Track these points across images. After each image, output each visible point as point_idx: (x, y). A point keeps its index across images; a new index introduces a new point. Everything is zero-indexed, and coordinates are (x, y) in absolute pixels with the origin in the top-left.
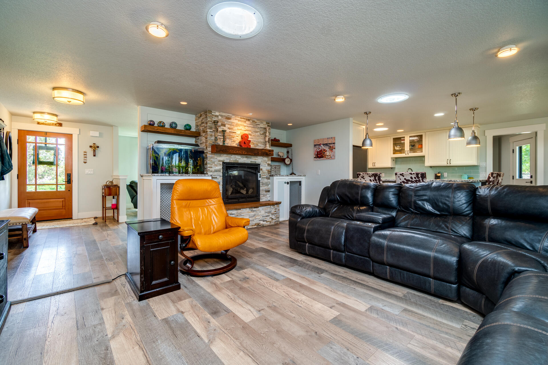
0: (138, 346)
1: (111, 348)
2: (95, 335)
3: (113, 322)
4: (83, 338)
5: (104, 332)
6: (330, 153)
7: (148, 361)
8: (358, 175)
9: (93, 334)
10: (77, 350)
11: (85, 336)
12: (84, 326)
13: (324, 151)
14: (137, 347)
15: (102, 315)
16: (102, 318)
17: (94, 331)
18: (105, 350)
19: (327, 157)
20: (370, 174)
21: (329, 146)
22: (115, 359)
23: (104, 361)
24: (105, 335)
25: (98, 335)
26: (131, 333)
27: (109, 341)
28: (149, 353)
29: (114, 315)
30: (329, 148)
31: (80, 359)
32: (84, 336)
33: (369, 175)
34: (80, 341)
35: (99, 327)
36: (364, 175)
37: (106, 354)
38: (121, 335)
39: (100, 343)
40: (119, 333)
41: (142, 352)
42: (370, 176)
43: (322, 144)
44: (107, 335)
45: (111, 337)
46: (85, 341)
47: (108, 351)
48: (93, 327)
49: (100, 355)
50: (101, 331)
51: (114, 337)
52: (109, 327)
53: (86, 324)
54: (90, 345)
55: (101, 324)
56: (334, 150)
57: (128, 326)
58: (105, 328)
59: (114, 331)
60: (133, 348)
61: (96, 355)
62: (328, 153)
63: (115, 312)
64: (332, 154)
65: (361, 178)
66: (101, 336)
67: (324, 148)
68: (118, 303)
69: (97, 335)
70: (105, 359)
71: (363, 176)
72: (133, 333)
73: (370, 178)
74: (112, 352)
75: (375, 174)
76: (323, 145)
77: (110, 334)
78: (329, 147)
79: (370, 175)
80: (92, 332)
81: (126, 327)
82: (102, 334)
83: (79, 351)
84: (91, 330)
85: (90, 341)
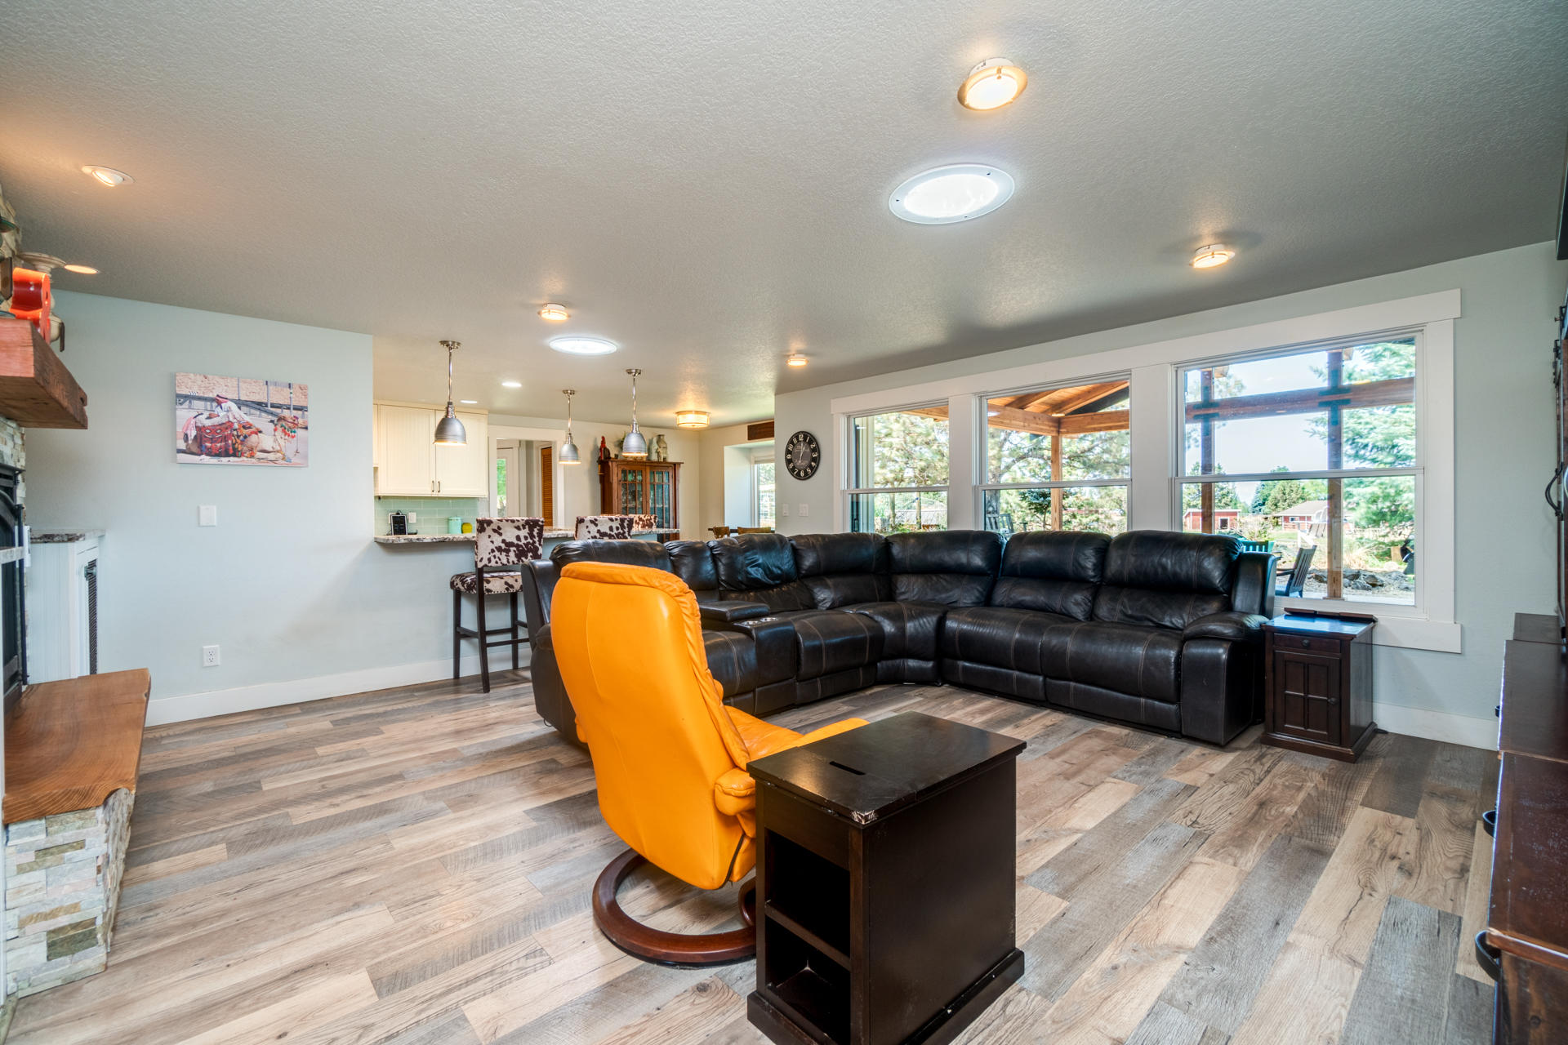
0: (1162, 902)
1: (1205, 936)
2: (1206, 986)
3: (1142, 978)
4: (1235, 1003)
5: (1185, 972)
6: (282, 442)
7: (1177, 878)
8: (485, 525)
9: (1210, 991)
10: (1265, 987)
11: (1227, 1002)
12: (1208, 1034)
13: (245, 432)
14: (1166, 902)
15: (1142, 1023)
16: (1148, 1015)
17: (1199, 996)
18: (1216, 941)
19: (259, 455)
20: (518, 521)
21: (272, 414)
22: (1215, 917)
23: (1233, 927)
24: (1188, 967)
25: (1201, 981)
26: (1145, 927)
27: (1193, 950)
28: (1162, 884)
29: (1118, 996)
30: (272, 421)
31: (1270, 965)
32: (1227, 1005)
33: (516, 524)
34: (1246, 1000)
35: (1180, 996)
36: (501, 524)
37: (1221, 934)
38: (1162, 940)
39: (1213, 960)
40: (1161, 948)
41: (1168, 891)
42: (518, 528)
43: (232, 400)
44: (1186, 963)
45: (1184, 952)
46: (1237, 991)
47: (1213, 934)
48: (1192, 1008)
49: (1231, 941)
50: (1187, 982)
51: (1179, 947)
52: (1163, 976)
53: (1199, 1038)
54: (1233, 975)
55: (1170, 1002)
56: (300, 432)
57: (1131, 943)
58: (1172, 982)
59: (1166, 959)
60: (1172, 906)
61: (1238, 947)
62: (266, 440)
63: (1106, 999)
64: (288, 446)
65: (491, 533)
66: (1198, 973)
67: (247, 419)
68: (1060, 1025)
69: (1203, 983)
70: (1230, 929)
71: (499, 528)
72: (1141, 923)
73: (517, 532)
74: (1209, 929)
75: (532, 521)
76: (240, 404)
77: (1177, 959)
78: (275, 419)
79: (520, 524)
80: (1206, 999)
81: (1135, 944)
82: (1191, 975)
83: (1261, 981)
84: (1203, 1007)
85: (1228, 981)
